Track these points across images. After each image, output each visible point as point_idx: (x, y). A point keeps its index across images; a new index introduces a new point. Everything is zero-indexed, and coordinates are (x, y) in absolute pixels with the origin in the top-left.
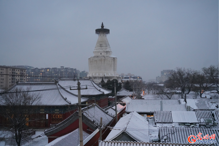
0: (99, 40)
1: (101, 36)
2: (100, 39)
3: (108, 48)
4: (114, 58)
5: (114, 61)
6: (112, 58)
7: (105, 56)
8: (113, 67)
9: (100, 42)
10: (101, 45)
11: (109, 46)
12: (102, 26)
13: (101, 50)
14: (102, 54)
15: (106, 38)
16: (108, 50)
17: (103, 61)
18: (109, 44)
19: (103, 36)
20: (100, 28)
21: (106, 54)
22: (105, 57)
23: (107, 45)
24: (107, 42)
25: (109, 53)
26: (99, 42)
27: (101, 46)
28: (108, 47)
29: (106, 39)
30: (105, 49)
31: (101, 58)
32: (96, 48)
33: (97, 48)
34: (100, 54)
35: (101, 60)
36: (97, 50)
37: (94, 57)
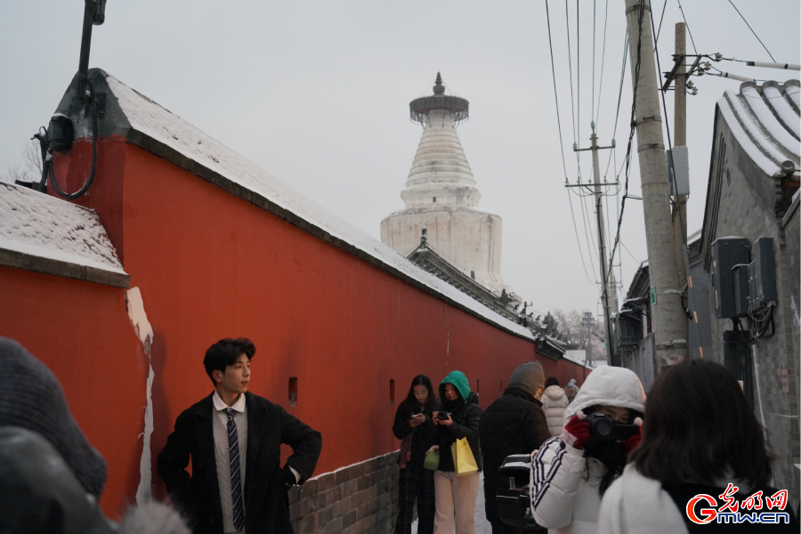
0: (426, 145)
1: (432, 128)
2: (428, 139)
3: (464, 175)
4: (490, 219)
5: (490, 227)
6: (481, 216)
7: (454, 207)
8: (485, 255)
9: (432, 151)
10: (433, 163)
11: (467, 170)
12: (439, 87)
13: (433, 186)
14: (437, 199)
15: (453, 134)
16: (462, 184)
17: (445, 227)
18: (466, 162)
19: (440, 128)
20: (431, 93)
21: (455, 199)
22: (451, 212)
23: (461, 163)
24: (459, 152)
25: (468, 197)
26: (426, 153)
27: (434, 166)
28: (462, 171)
29: (455, 140)
30: (452, 181)
31: (435, 214)
32: (413, 178)
33: (417, 176)
34: (432, 200)
35: (437, 224)
36: (417, 187)
37: (406, 213)
